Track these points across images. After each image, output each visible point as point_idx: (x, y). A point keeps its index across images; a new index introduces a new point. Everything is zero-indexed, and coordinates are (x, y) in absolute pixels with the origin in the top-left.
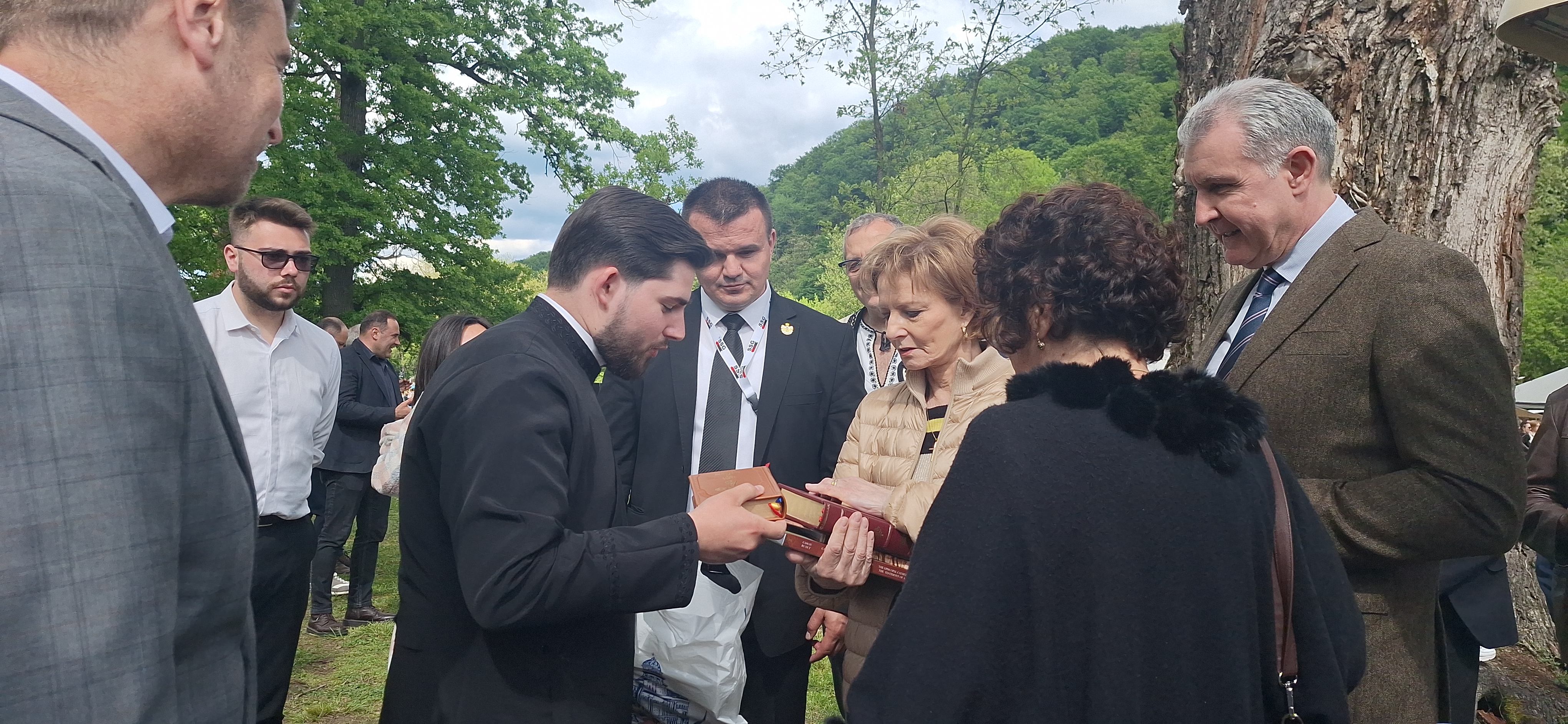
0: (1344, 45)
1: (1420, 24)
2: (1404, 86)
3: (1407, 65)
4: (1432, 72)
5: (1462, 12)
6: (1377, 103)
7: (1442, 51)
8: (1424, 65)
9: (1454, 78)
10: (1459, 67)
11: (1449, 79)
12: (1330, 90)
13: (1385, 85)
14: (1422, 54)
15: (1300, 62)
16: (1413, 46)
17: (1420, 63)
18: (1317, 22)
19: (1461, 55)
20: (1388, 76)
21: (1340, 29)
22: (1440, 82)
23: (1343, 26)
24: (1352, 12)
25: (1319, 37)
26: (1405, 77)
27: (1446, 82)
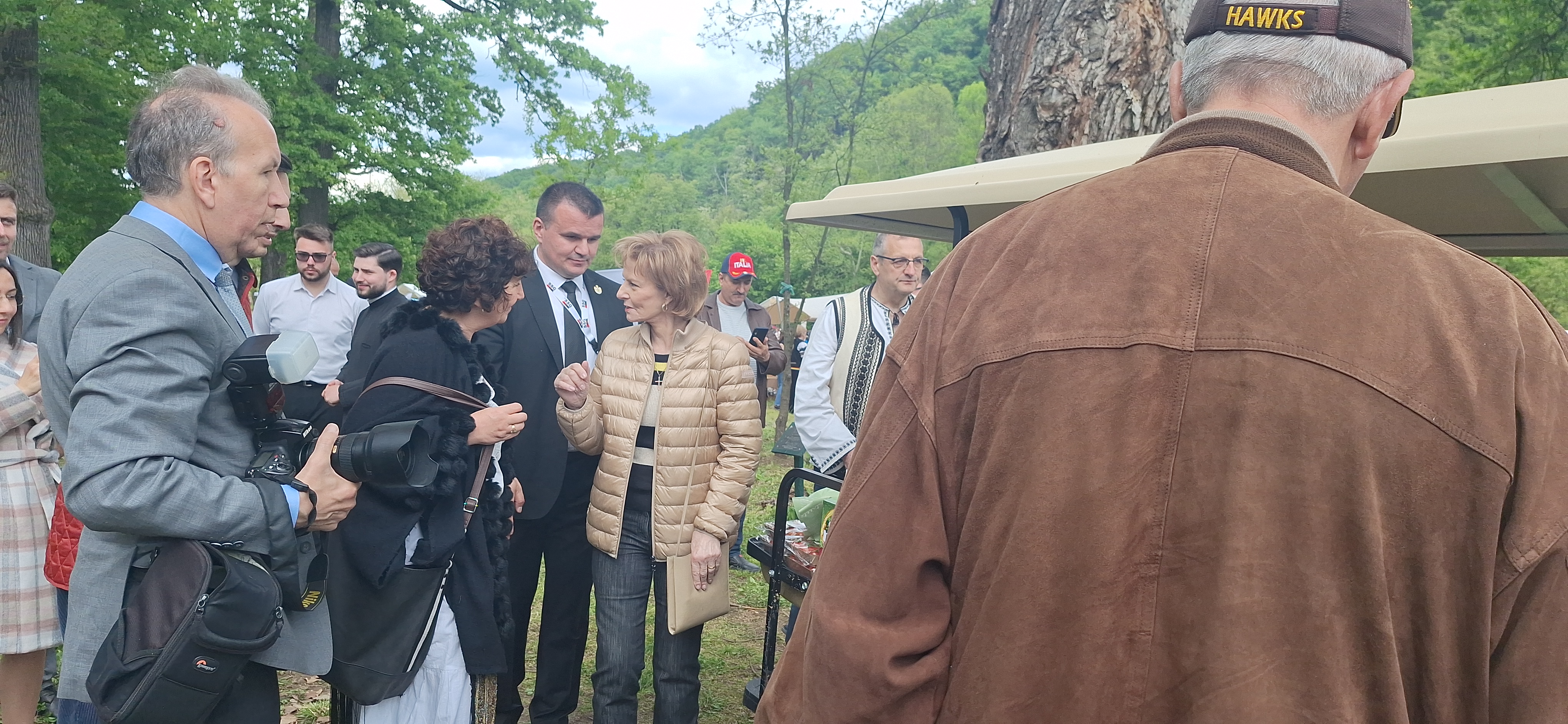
0: (1078, 85)
1: (1131, 72)
2: (1118, 117)
3: (1120, 102)
4: (1137, 108)
5: (1161, 64)
6: (1099, 129)
7: (1145, 93)
8: (1131, 103)
9: (1154, 113)
10: (1158, 105)
11: (1150, 113)
12: (1066, 119)
13: (1105, 116)
14: (1131, 94)
15: (1047, 96)
16: (1124, 88)
17: (1129, 102)
18: (1062, 66)
19: (1159, 96)
20: (1107, 110)
21: (1078, 72)
22: (1143, 115)
23: (1079, 70)
24: (1086, 60)
25: (1062, 78)
26: (1119, 111)
27: (1147, 115)
